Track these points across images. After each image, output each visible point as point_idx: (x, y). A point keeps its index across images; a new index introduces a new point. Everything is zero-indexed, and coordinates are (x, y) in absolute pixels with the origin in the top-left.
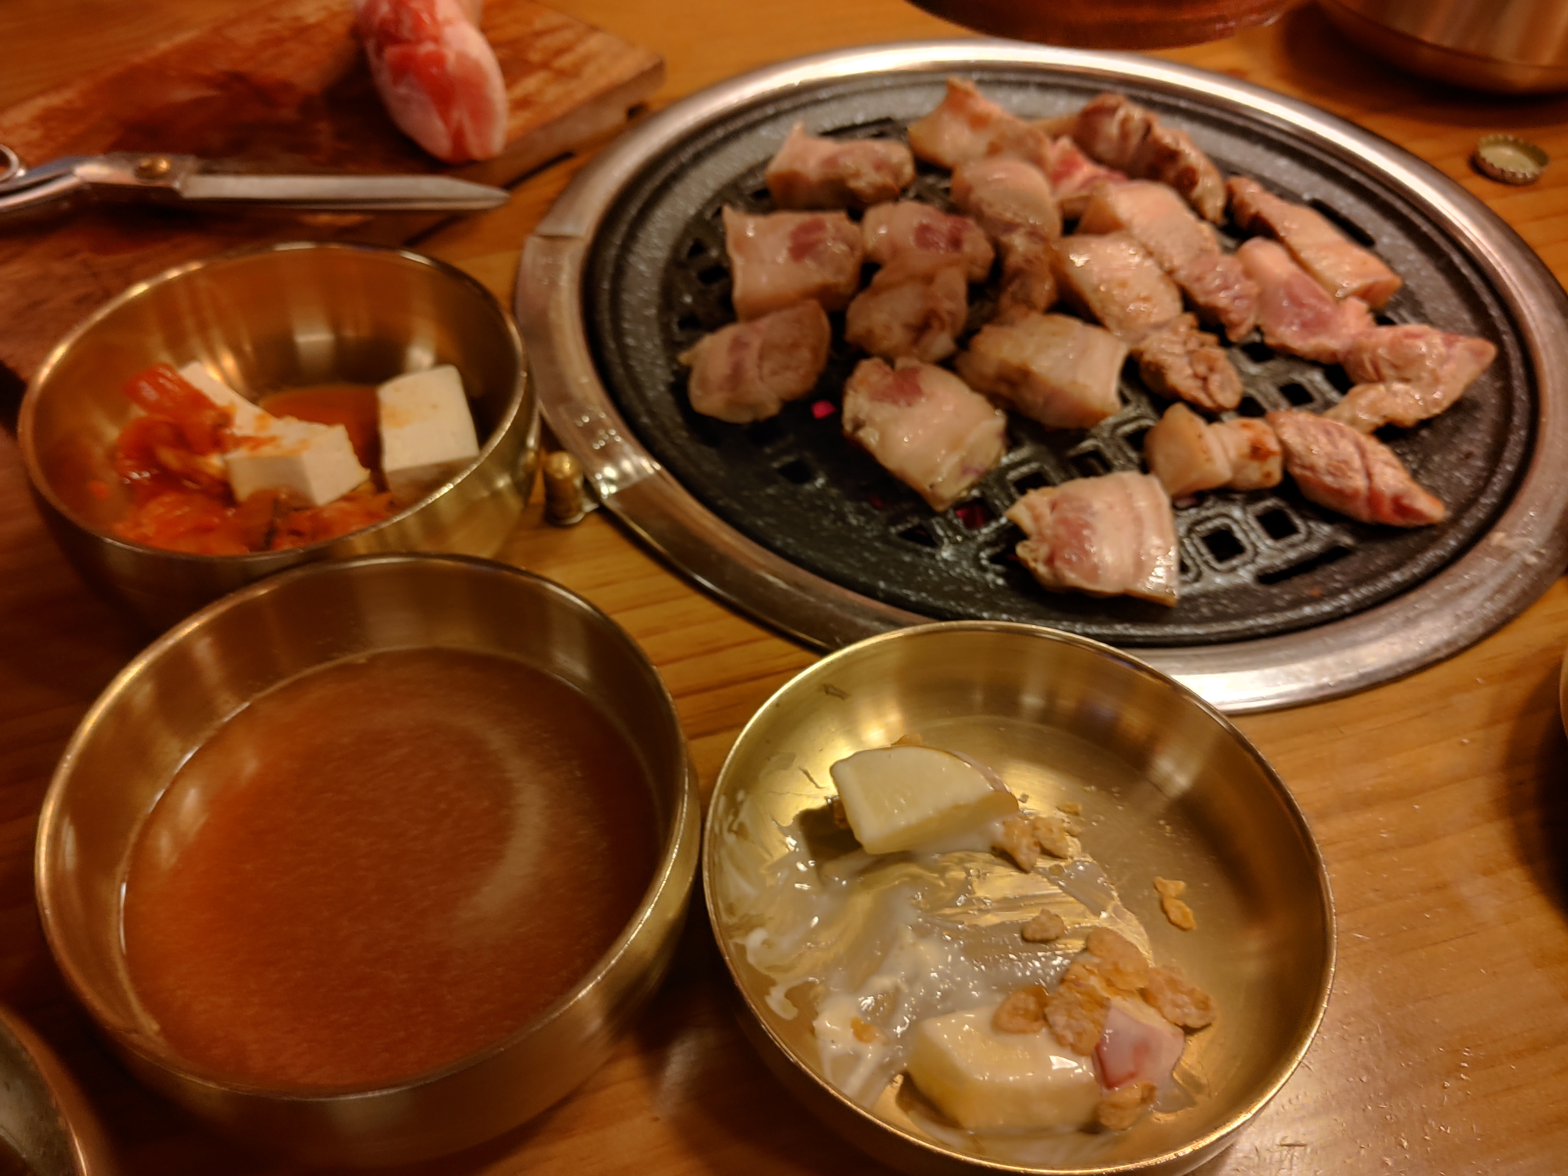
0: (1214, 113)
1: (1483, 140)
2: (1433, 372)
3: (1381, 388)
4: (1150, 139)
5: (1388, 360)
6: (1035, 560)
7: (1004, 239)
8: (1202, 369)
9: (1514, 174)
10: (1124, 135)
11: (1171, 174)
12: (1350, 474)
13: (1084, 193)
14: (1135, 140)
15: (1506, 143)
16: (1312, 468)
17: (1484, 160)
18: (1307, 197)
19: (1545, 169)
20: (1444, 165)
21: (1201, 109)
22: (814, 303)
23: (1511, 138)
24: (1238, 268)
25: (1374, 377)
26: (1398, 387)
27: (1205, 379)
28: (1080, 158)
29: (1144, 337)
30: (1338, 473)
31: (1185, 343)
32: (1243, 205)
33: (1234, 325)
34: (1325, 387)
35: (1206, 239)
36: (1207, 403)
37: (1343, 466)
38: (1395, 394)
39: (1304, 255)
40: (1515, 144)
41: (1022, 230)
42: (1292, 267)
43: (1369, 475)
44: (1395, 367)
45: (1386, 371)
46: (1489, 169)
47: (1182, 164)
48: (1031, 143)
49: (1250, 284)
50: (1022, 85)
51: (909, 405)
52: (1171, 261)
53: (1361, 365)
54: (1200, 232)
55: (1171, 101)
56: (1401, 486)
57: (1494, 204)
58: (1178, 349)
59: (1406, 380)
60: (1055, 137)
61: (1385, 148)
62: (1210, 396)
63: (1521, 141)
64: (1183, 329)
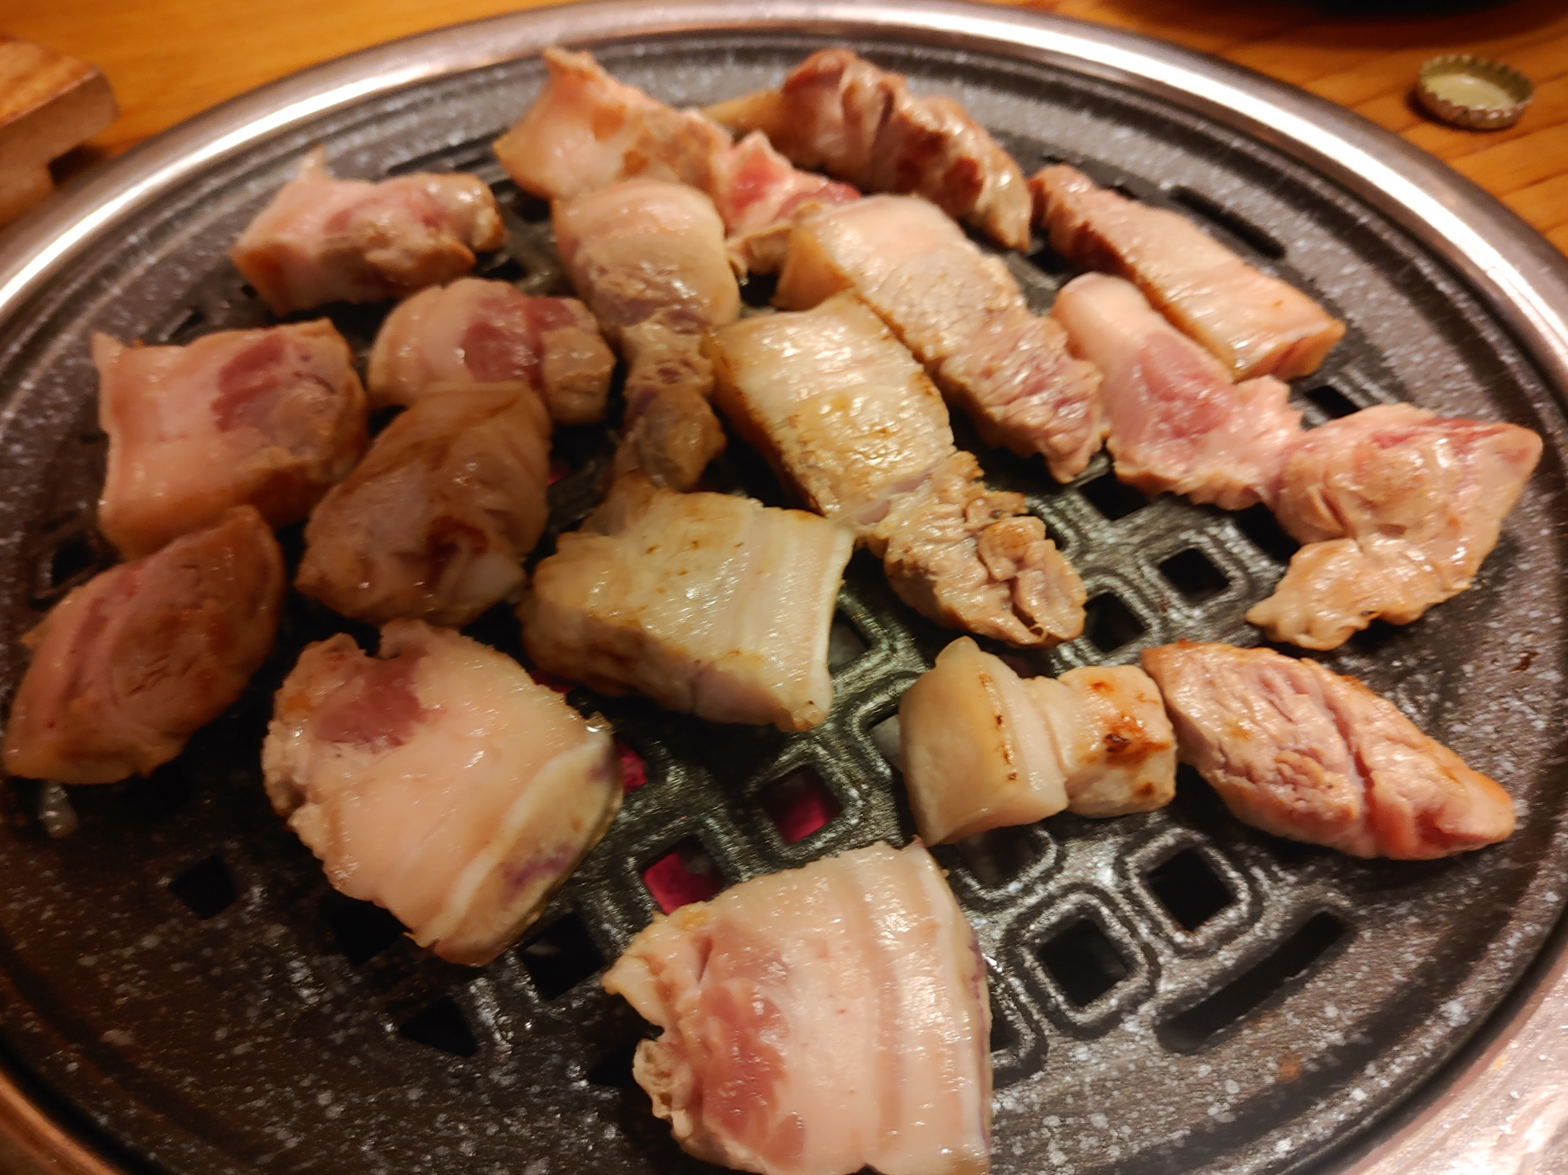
0: (1009, 67)
1: (1427, 66)
2: (1443, 509)
3: (1350, 547)
4: (894, 117)
5: (1353, 494)
6: (666, 1099)
7: (630, 332)
8: (1002, 568)
9: (1484, 113)
10: (853, 117)
11: (938, 174)
12: (1328, 777)
13: (783, 224)
14: (871, 123)
15: (1458, 67)
16: (1248, 773)
17: (1433, 96)
18: (1166, 185)
19: (1529, 102)
20: (1373, 110)
21: (990, 64)
22: (249, 515)
23: (1467, 58)
24: (1059, 341)
25: (1336, 527)
26: (1381, 544)
27: (1012, 583)
28: (779, 162)
29: (884, 511)
30: (1302, 778)
31: (964, 515)
32: (1062, 214)
33: (1063, 456)
34: (1245, 550)
35: (998, 289)
36: (1023, 636)
37: (1311, 763)
38: (1378, 561)
39: (1171, 295)
40: (1472, 69)
41: (659, 314)
42: (1156, 323)
43: (1363, 770)
44: (1369, 505)
45: (1355, 515)
46: (1443, 112)
47: (953, 154)
48: (694, 147)
49: (1082, 368)
50: (714, 57)
51: (396, 742)
52: (938, 340)
53: (1307, 505)
54: (985, 276)
55: (943, 56)
56: (1431, 788)
57: (1464, 165)
58: (954, 528)
59: (1395, 531)
60: (739, 135)
61: (1279, 96)
62: (1027, 621)
63: (1483, 61)
64: (957, 487)
